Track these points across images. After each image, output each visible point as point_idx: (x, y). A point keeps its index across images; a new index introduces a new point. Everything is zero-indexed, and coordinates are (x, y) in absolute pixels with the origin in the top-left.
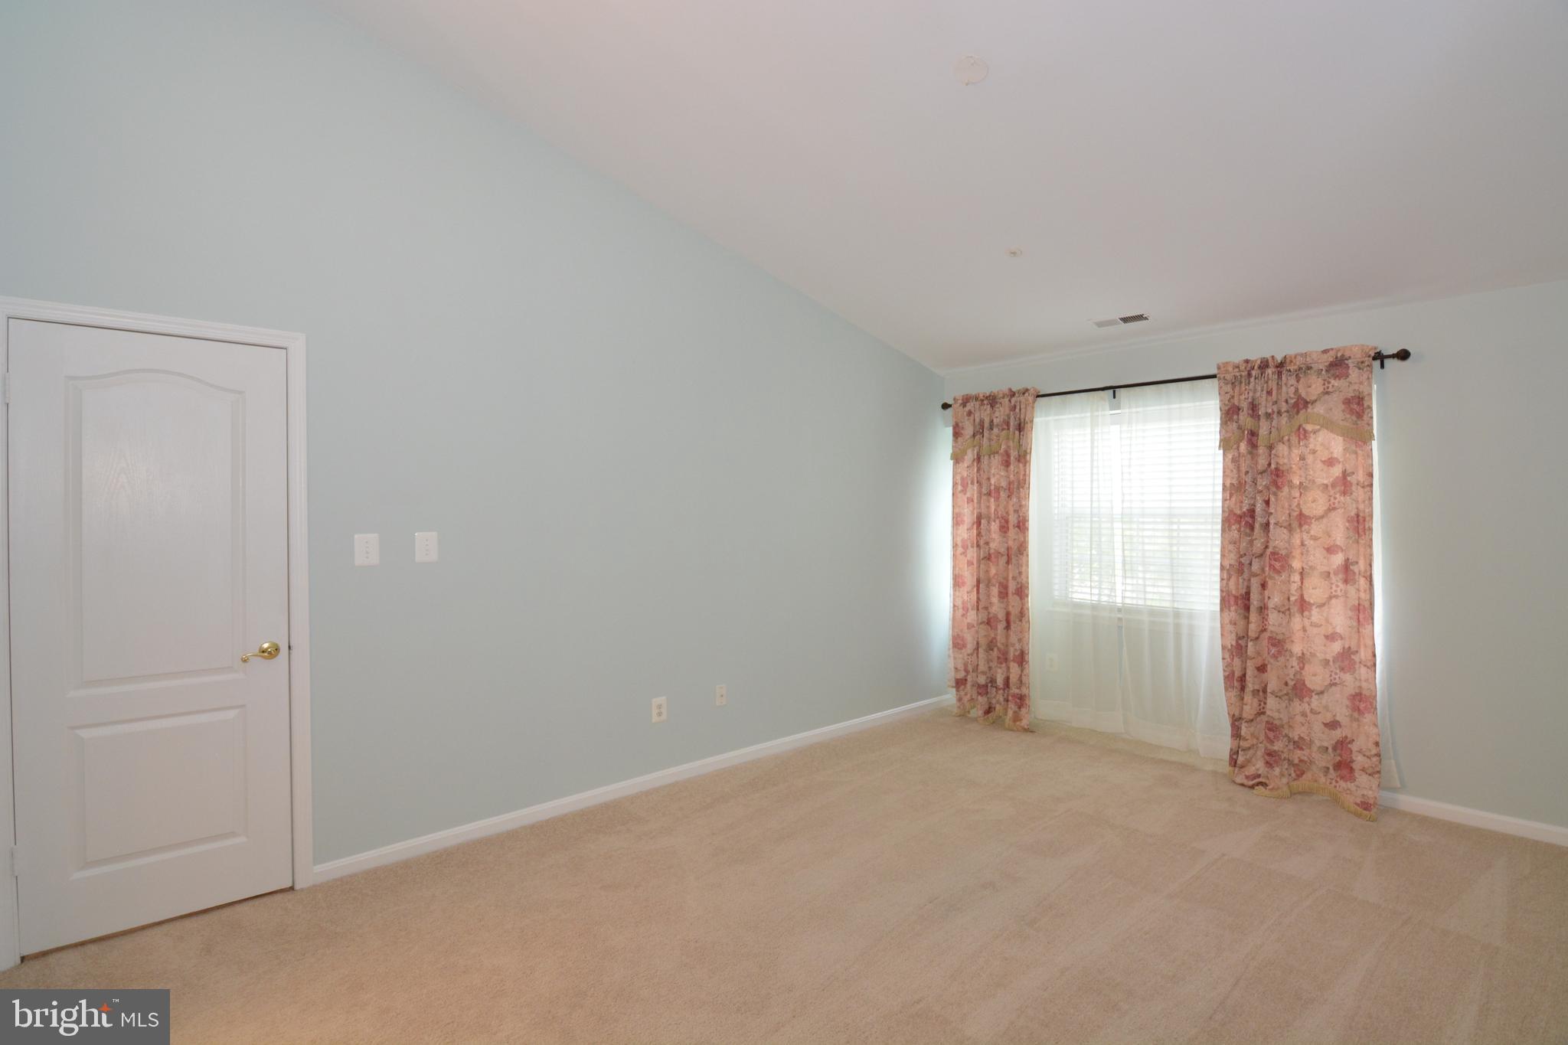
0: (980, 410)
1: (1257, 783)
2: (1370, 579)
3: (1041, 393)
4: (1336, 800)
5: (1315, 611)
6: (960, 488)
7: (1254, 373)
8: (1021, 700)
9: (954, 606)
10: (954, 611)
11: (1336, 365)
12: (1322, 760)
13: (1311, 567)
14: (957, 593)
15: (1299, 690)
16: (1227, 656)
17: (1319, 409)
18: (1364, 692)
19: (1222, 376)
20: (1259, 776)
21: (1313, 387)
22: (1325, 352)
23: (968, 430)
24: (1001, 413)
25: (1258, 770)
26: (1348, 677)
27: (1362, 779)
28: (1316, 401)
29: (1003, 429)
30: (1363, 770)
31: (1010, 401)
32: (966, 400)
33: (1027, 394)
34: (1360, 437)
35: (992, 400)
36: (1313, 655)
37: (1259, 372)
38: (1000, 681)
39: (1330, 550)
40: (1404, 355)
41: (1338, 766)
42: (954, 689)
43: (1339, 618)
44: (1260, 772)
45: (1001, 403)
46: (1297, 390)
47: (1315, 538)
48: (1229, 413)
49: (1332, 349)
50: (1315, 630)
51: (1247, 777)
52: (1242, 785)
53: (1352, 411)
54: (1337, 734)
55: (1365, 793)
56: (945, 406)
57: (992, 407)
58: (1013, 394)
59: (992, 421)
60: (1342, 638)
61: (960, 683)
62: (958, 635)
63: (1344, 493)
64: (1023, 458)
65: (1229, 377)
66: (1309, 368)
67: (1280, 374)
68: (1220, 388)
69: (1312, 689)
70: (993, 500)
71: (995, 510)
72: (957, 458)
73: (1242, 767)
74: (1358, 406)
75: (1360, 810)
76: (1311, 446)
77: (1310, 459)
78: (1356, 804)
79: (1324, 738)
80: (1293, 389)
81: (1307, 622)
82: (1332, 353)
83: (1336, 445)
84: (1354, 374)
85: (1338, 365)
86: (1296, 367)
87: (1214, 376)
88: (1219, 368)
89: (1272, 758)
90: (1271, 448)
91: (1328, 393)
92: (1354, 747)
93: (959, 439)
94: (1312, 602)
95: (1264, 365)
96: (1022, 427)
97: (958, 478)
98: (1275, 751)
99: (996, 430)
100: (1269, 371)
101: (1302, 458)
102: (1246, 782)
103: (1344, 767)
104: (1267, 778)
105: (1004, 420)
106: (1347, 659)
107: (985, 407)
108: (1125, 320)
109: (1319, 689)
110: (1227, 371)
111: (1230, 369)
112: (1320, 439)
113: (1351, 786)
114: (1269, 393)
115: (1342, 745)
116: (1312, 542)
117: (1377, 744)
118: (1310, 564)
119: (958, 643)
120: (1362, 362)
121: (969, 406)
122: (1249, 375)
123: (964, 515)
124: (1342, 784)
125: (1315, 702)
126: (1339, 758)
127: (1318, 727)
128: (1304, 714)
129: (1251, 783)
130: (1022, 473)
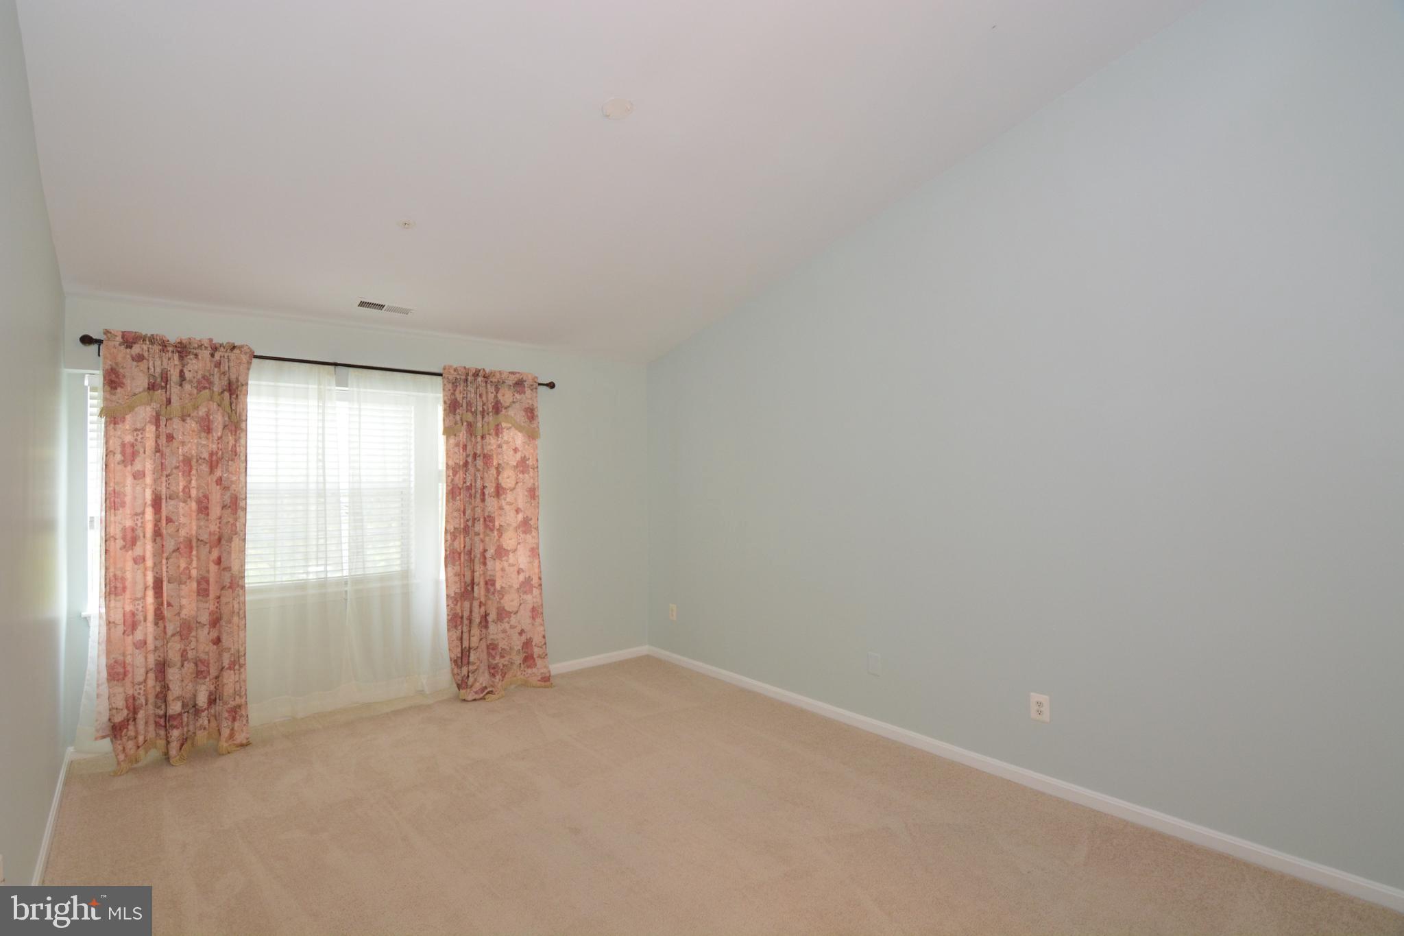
0: (161, 357)
1: (486, 693)
2: (537, 529)
3: (256, 354)
4: (525, 684)
5: (511, 555)
6: (119, 457)
7: (470, 378)
8: (236, 712)
9: (109, 623)
10: (109, 630)
11: (518, 384)
12: (518, 659)
13: (508, 525)
14: (112, 604)
15: (502, 614)
16: (450, 603)
17: (511, 412)
18: (535, 605)
19: (446, 376)
20: (486, 688)
21: (506, 396)
22: (513, 373)
23: (137, 380)
24: (195, 367)
25: (481, 684)
26: (528, 598)
27: (539, 662)
28: (509, 407)
29: (205, 388)
30: (539, 657)
31: (212, 355)
32: (129, 340)
33: (237, 351)
34: (532, 435)
35: (183, 350)
36: (511, 587)
37: (473, 378)
38: (202, 700)
39: (518, 511)
40: (551, 385)
41: (526, 659)
42: (108, 740)
43: (521, 558)
44: (484, 685)
45: (196, 355)
46: (496, 397)
47: (510, 504)
48: (452, 407)
49: (519, 373)
50: (512, 569)
51: (476, 693)
52: (475, 700)
53: (528, 418)
54: (523, 638)
55: (542, 671)
56: (86, 340)
57: (181, 358)
58: (215, 349)
59: (182, 374)
60: (523, 571)
61: (116, 730)
62: (116, 662)
63: (523, 472)
64: (236, 424)
65: (451, 377)
66: (504, 382)
67: (486, 382)
68: (445, 385)
69: (511, 611)
70: (180, 474)
71: (185, 487)
72: (112, 417)
73: (471, 686)
74: (531, 413)
75: (543, 683)
76: (505, 438)
77: (505, 447)
78: (539, 681)
79: (517, 643)
80: (493, 395)
81: (505, 564)
82: (518, 375)
83: (518, 439)
84: (528, 391)
85: (519, 384)
86: (496, 380)
87: (440, 375)
88: (444, 369)
89: (493, 670)
90: (483, 437)
91: (514, 402)
92: (534, 644)
93: (119, 390)
94: (509, 549)
95: (476, 375)
96: (234, 390)
97: (115, 445)
98: (496, 664)
99: (187, 387)
100: (480, 379)
101: (500, 446)
102: (477, 697)
103: (529, 659)
104: (493, 686)
105: (204, 377)
106: (526, 586)
107: (170, 354)
108: (362, 304)
109: (515, 609)
110: (450, 373)
111: (452, 371)
112: (511, 434)
113: (534, 670)
114: (481, 396)
115: (528, 644)
116: (508, 506)
117: (544, 637)
118: (507, 522)
119: (117, 672)
120: (532, 385)
121: (136, 349)
122: (467, 380)
123: (125, 495)
124: (529, 671)
125: (513, 620)
126: (525, 654)
127: (515, 636)
128: (504, 631)
129: (482, 695)
130: (232, 442)
